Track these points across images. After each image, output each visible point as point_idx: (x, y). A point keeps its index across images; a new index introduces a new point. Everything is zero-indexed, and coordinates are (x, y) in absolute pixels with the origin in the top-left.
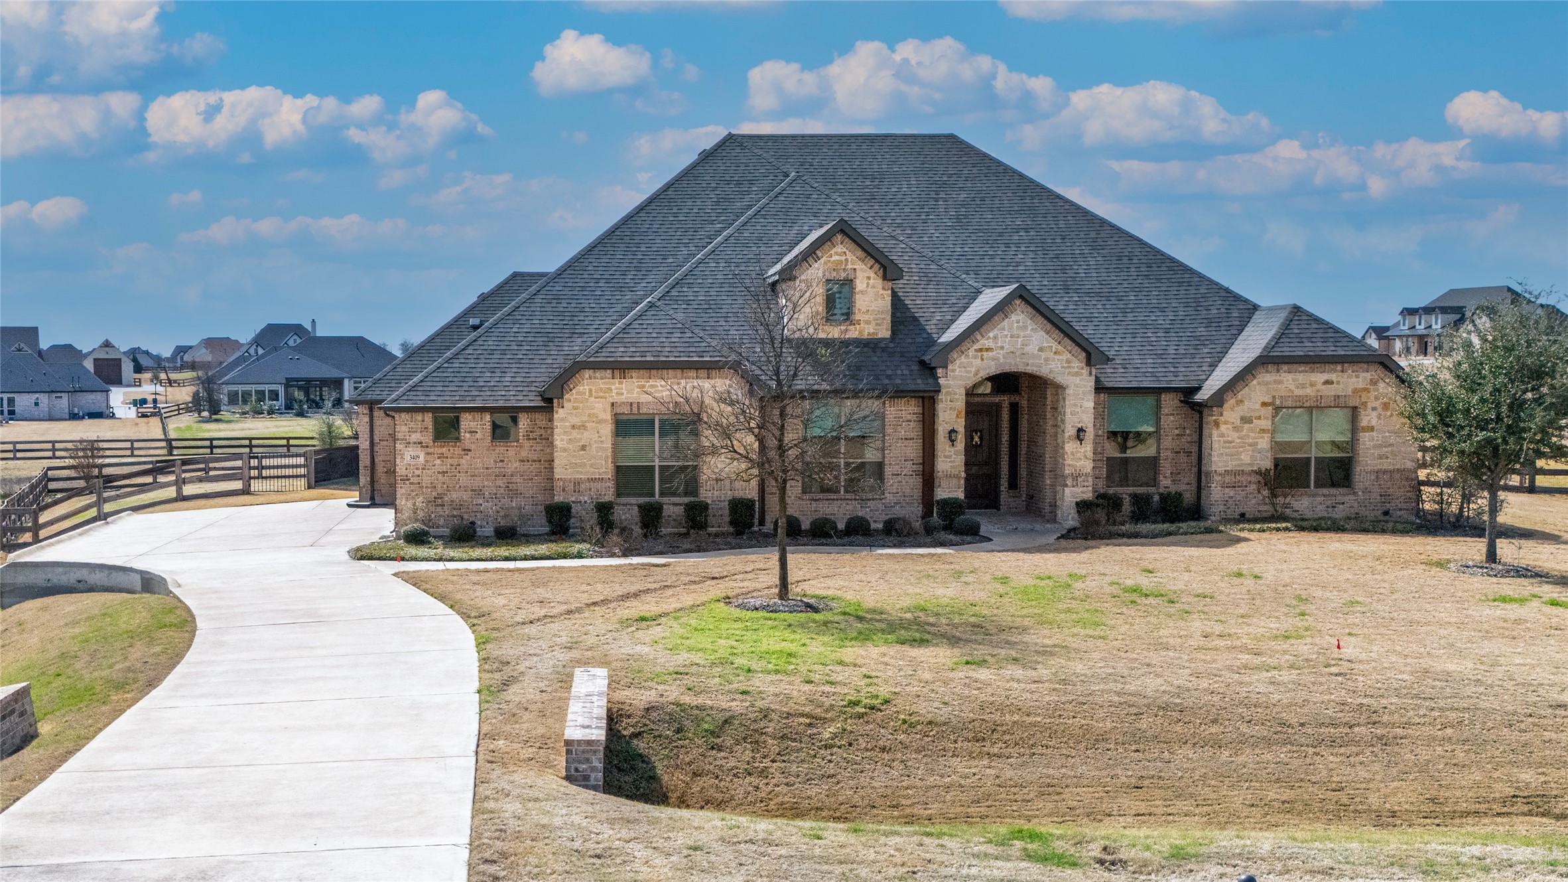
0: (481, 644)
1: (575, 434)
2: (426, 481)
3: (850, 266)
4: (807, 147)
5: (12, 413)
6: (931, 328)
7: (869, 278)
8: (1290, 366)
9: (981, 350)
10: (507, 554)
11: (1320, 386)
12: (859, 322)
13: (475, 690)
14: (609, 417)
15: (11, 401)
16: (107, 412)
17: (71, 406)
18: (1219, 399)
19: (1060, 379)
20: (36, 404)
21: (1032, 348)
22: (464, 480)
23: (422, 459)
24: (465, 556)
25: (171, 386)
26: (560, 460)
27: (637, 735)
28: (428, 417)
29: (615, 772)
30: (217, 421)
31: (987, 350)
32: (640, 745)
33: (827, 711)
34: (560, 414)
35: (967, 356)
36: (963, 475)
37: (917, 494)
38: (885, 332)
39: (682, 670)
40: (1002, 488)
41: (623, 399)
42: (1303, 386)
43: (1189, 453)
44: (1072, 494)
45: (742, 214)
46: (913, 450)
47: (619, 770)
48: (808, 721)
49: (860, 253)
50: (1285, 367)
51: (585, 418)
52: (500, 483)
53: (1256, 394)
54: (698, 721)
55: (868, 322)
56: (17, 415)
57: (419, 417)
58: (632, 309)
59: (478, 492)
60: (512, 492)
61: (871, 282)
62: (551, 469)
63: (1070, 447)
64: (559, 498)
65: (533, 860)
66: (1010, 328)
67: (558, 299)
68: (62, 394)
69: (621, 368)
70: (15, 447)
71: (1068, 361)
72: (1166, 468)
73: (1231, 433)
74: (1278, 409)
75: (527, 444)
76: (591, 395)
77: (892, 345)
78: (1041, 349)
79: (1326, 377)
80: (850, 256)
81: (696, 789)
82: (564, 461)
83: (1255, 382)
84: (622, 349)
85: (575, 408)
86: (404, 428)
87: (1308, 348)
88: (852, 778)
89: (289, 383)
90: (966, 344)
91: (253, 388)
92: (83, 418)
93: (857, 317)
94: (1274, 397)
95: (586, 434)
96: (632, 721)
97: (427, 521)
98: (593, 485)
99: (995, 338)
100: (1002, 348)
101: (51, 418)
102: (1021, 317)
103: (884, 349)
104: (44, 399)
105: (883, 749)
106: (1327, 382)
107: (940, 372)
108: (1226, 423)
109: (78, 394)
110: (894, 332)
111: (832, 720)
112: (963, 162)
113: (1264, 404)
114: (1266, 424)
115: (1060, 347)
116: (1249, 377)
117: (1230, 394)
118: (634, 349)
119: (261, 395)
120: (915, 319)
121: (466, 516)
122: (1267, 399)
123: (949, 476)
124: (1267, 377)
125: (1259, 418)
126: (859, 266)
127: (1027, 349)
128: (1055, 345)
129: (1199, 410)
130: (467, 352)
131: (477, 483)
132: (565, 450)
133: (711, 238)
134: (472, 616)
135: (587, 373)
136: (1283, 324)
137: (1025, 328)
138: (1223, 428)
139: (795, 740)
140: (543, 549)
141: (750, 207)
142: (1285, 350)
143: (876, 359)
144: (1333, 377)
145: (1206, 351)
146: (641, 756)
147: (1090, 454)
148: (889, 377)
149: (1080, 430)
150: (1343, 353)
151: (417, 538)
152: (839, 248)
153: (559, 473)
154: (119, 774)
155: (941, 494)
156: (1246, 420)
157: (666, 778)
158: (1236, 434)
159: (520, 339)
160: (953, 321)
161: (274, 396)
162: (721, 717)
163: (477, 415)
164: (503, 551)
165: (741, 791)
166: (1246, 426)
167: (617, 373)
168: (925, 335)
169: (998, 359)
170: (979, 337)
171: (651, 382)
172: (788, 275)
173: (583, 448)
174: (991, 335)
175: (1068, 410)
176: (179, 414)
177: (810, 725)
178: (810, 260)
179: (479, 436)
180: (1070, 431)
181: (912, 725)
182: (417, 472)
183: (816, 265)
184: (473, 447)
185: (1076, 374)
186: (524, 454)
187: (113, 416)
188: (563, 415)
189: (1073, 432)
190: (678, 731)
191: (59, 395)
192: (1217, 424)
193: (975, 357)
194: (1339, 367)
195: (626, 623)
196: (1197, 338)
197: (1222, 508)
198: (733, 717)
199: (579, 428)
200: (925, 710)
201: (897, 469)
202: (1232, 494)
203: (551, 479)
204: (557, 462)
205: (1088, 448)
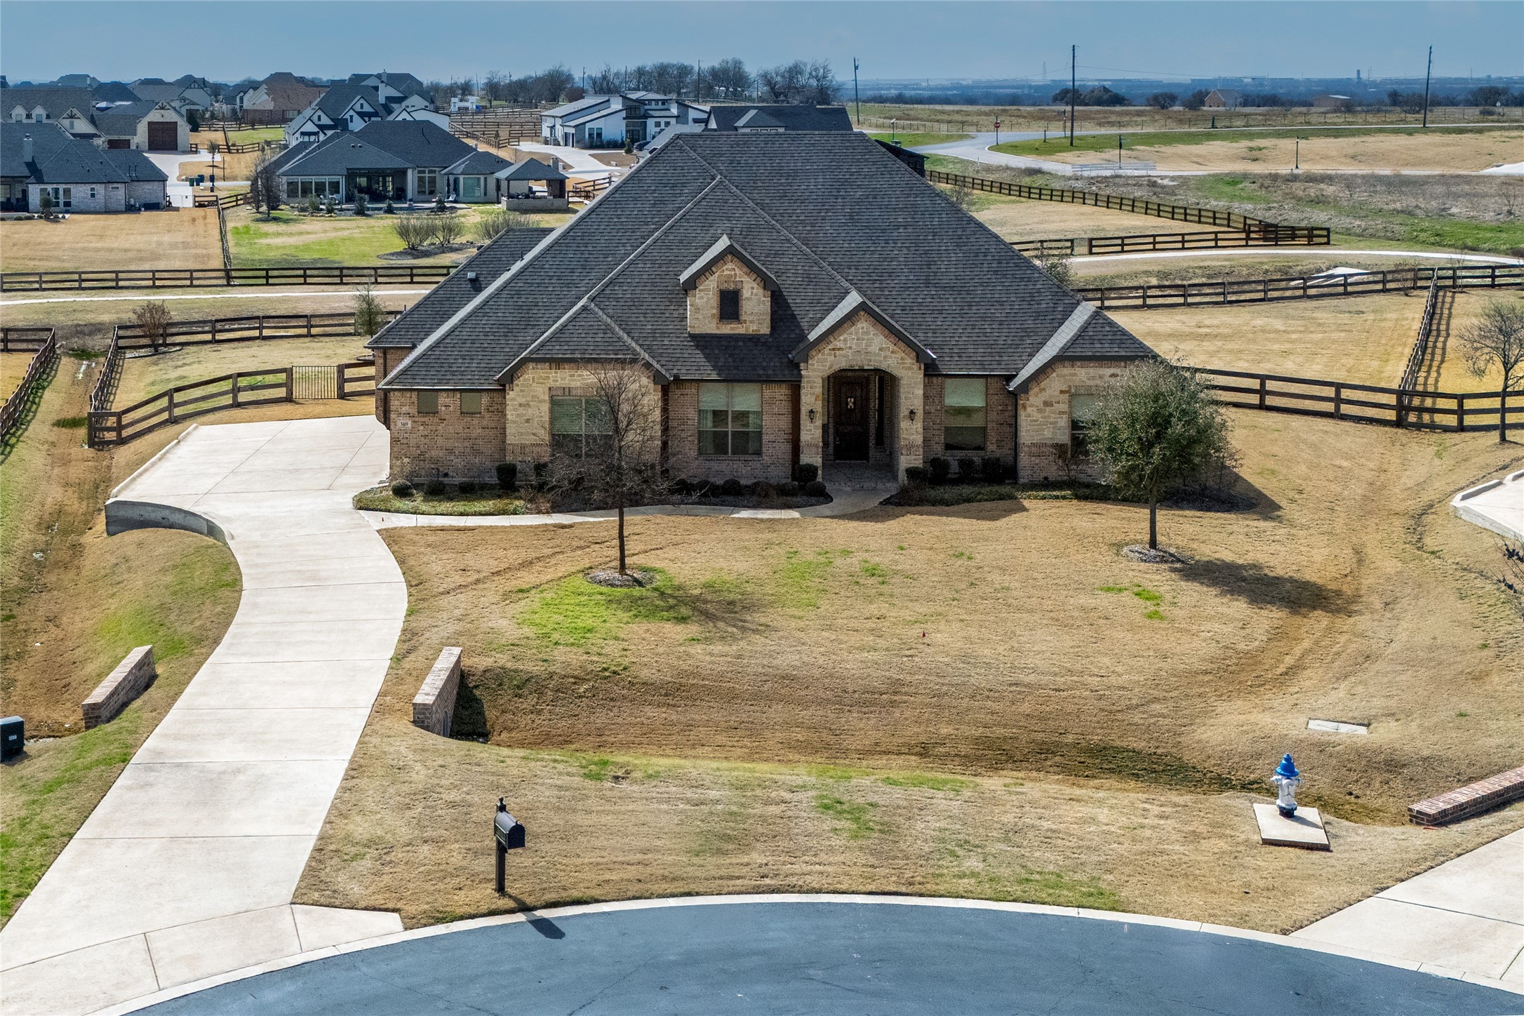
0: (410, 613)
1: (521, 410)
2: (412, 442)
3: (738, 279)
4: (738, 145)
5: (67, 204)
6: (804, 325)
7: (753, 288)
8: (1083, 363)
9: (834, 349)
10: (462, 509)
11: (1107, 379)
12: (745, 322)
13: (390, 656)
14: (547, 398)
15: (67, 192)
16: (164, 202)
17: (128, 195)
18: (1025, 387)
19: (895, 372)
20: (93, 195)
21: (874, 348)
22: (440, 441)
23: (410, 425)
24: (432, 510)
25: (229, 152)
26: (510, 429)
27: (476, 687)
28: (414, 395)
29: (460, 708)
30: (276, 219)
31: (839, 349)
32: (477, 692)
33: (588, 674)
34: (510, 395)
35: (823, 354)
36: (821, 444)
37: (788, 457)
38: (765, 329)
39: (517, 642)
40: (871, 445)
41: (558, 384)
42: (1093, 378)
43: (1010, 425)
44: (909, 460)
45: (673, 215)
46: (785, 423)
47: (463, 707)
48: (573, 680)
49: (745, 269)
50: (1079, 364)
51: (529, 399)
52: (466, 444)
53: (1055, 384)
54: (511, 679)
55: (752, 322)
56: (73, 208)
57: (408, 395)
58: (575, 304)
59: (450, 451)
60: (477, 452)
61: (755, 291)
62: (504, 434)
63: (904, 425)
64: (509, 459)
65: (372, 770)
66: (856, 333)
67: (518, 293)
68: (118, 185)
69: (557, 363)
70: (80, 277)
71: (902, 359)
72: (992, 437)
73: (1035, 414)
74: (1072, 396)
75: (487, 415)
76: (534, 381)
77: (771, 340)
78: (881, 349)
79: (1112, 371)
80: (738, 271)
81: (501, 720)
82: (513, 431)
83: (1054, 375)
84: (558, 347)
85: (522, 391)
86: (397, 403)
87: (1098, 349)
88: (587, 717)
89: (351, 175)
90: (823, 345)
91: (314, 179)
92: (139, 210)
93: (743, 317)
94: (1070, 387)
95: (530, 411)
96: (475, 678)
97: (409, 477)
98: (536, 449)
99: (845, 340)
100: (850, 348)
101: (108, 211)
102: (865, 325)
103: (764, 344)
104: (100, 189)
105: (612, 700)
106: (1113, 375)
107: (802, 365)
108: (1032, 406)
109: (136, 183)
110: (773, 327)
111: (589, 680)
112: (866, 160)
113: (1062, 392)
114: (1064, 407)
115: (895, 348)
116: (1049, 370)
117: (1034, 384)
118: (566, 347)
119: (320, 188)
120: (793, 316)
121: (441, 469)
122: (1066, 389)
123: (810, 445)
124: (1064, 370)
125: (1059, 402)
126: (745, 279)
127: (869, 349)
128: (892, 347)
129: (1014, 395)
130: (446, 341)
131: (450, 444)
132: (514, 422)
133: (645, 238)
134: (416, 583)
135: (531, 365)
136: (1081, 328)
137: (867, 333)
138: (1029, 410)
139: (563, 693)
140: (490, 504)
141: (680, 208)
142: (1078, 351)
143: (756, 352)
144: (1117, 371)
145: (1028, 342)
146: (477, 699)
147: (921, 430)
148: (764, 369)
149: (912, 412)
150: (1124, 354)
151: (402, 492)
152: (730, 266)
153: (510, 439)
154: (201, 711)
155: (805, 459)
156: (1047, 404)
157: (487, 713)
158: (1039, 416)
159: (488, 330)
160: (822, 319)
161: (335, 187)
162: (525, 677)
163: (451, 394)
164: (460, 506)
165: (524, 722)
166: (1048, 409)
167: (553, 365)
168: (797, 332)
169: (847, 356)
170: (832, 340)
171: (579, 372)
172: (692, 284)
173: (528, 421)
174: (842, 338)
175: (903, 396)
176: (237, 205)
177: (575, 683)
178: (707, 274)
179: (451, 409)
180: (904, 412)
181: (633, 684)
182: (406, 435)
183: (711, 278)
184: (447, 417)
185: (909, 368)
186: (485, 423)
187: (169, 207)
188: (513, 396)
189: (907, 413)
190: (500, 685)
191: (115, 185)
192: (1024, 407)
193: (830, 355)
194: (1123, 364)
195: (506, 595)
196: (1024, 330)
197: (1029, 472)
198: (532, 677)
199: (524, 406)
200: (645, 674)
201: (772, 438)
202: (1037, 461)
203: (504, 442)
204: (508, 431)
205: (918, 425)
